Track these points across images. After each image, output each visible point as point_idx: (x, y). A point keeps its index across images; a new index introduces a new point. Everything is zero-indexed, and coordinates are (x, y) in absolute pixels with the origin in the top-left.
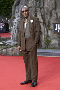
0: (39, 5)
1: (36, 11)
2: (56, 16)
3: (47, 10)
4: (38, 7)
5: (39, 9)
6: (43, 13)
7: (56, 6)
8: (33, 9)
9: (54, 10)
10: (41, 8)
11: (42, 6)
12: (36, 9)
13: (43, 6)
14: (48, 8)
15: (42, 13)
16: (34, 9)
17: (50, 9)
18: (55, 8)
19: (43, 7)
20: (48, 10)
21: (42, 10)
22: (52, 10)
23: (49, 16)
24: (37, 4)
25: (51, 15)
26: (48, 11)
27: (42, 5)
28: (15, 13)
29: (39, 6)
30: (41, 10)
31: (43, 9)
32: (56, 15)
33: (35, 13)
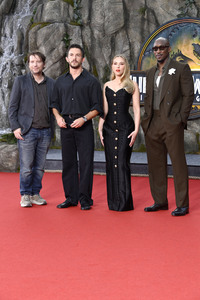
0: (76, 17)
1: (67, 35)
2: (128, 52)
3: (100, 31)
4: (75, 22)
5: (78, 28)
6: (88, 40)
7: (127, 20)
8: (58, 28)
9: (121, 34)
10: (82, 26)
11: (85, 18)
12: (66, 26)
13: (90, 18)
14: (103, 25)
15: (86, 41)
16: (62, 29)
17: (111, 29)
18: (126, 27)
19: (89, 24)
20: (103, 31)
21: (87, 31)
22: (117, 33)
23: (106, 52)
24: (71, 12)
25: (113, 48)
26: (104, 35)
27: (87, 16)
28: (3, 38)
29: (77, 19)
30: (84, 33)
31: (87, 27)
32: (127, 47)
33: (63, 40)
